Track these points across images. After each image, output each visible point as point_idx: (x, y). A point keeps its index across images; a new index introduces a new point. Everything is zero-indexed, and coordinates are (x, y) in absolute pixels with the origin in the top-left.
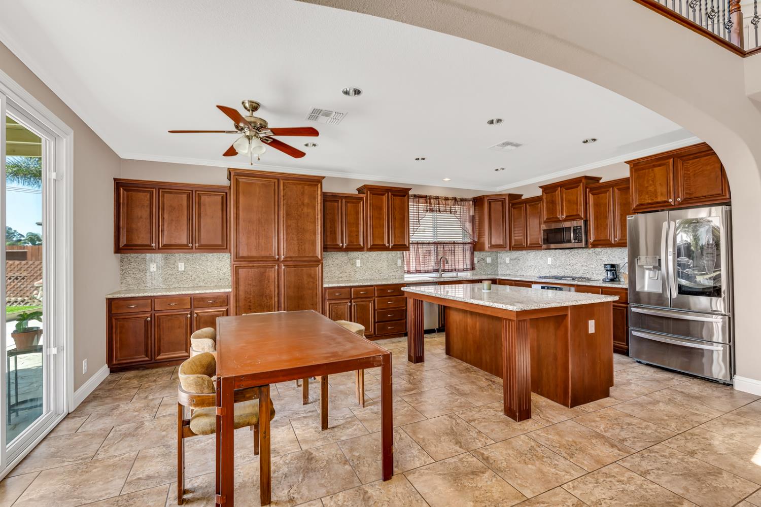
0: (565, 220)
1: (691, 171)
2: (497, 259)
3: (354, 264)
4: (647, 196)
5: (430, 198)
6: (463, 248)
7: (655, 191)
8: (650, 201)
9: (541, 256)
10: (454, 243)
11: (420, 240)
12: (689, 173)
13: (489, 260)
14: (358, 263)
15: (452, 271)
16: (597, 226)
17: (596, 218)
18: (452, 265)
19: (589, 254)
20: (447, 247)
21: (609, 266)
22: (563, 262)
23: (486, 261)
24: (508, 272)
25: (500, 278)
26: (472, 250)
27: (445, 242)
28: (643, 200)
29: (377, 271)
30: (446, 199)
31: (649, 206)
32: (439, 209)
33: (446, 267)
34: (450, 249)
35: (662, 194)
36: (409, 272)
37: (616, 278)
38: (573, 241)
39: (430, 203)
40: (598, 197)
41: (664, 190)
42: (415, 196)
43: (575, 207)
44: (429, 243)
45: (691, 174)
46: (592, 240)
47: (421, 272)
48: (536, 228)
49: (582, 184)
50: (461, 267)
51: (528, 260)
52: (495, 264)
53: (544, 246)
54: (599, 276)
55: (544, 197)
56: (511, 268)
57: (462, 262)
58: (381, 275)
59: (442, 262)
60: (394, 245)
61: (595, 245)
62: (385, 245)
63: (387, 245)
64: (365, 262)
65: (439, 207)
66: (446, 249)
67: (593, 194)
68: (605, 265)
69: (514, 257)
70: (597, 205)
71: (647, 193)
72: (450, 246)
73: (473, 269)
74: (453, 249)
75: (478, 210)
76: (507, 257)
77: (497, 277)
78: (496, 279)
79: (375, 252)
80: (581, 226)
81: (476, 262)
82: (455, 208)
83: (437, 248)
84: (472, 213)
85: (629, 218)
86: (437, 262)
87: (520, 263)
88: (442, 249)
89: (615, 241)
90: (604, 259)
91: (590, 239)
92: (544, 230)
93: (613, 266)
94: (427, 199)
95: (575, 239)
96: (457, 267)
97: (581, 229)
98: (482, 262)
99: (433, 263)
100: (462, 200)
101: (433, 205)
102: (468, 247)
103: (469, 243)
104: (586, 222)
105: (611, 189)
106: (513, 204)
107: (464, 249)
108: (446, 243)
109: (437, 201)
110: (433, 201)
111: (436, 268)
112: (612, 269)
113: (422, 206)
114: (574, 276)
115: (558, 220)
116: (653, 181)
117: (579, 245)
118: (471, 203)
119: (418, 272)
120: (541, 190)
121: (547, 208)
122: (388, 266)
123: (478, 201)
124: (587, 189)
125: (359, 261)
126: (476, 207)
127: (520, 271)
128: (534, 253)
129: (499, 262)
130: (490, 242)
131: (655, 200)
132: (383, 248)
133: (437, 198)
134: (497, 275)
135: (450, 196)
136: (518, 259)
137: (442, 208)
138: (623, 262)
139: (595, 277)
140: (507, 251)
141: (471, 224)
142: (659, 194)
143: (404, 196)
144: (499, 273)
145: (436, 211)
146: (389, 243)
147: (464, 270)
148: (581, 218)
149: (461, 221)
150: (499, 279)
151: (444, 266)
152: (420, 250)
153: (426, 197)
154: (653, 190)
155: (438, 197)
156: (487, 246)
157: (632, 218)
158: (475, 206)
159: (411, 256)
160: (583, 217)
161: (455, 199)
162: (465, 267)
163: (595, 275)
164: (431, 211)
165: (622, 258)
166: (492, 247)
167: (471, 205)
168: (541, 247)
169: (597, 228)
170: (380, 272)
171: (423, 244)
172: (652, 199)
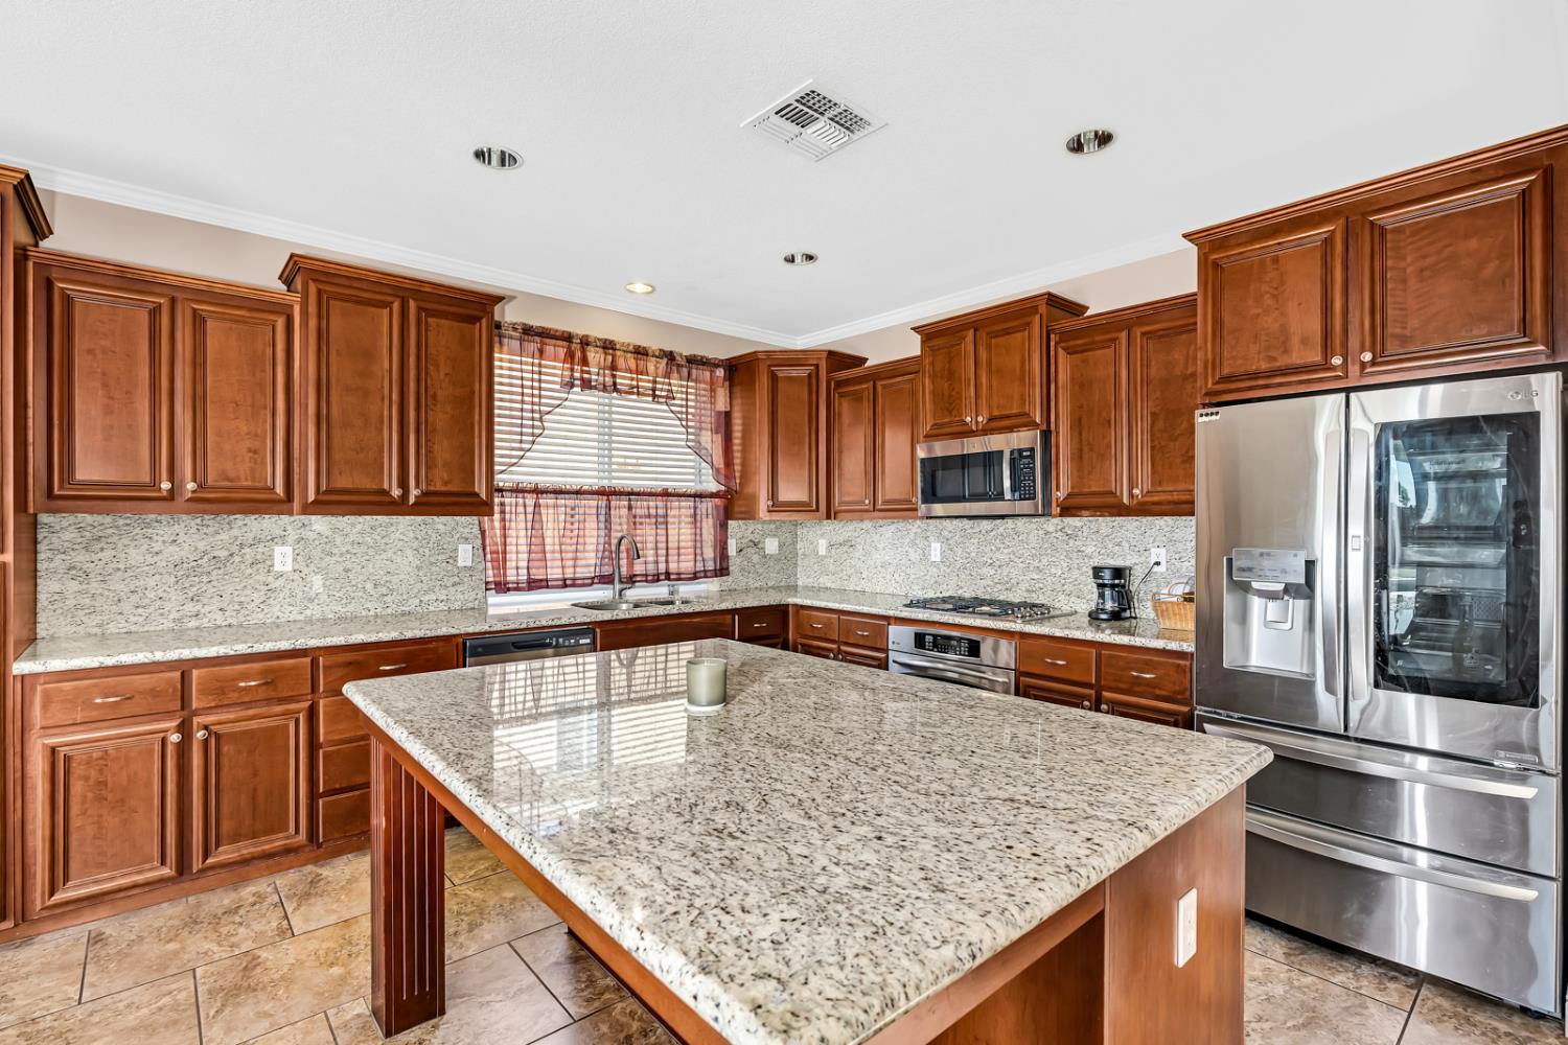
0: (986, 431)
1: (1409, 260)
2: (794, 543)
3: (265, 563)
4: (1254, 348)
5: (585, 342)
6: (695, 508)
7: (1284, 331)
8: (1264, 366)
9: (912, 536)
10: (666, 494)
11: (544, 481)
12: (1402, 264)
13: (771, 546)
14: (283, 558)
15: (656, 579)
16: (1081, 450)
17: (1077, 425)
18: (657, 562)
19: (1047, 533)
20: (641, 507)
21: (1107, 575)
22: (973, 554)
23: (763, 548)
24: (825, 581)
25: (799, 601)
26: (722, 517)
27: (636, 490)
28: (1240, 362)
29: (369, 586)
30: (640, 352)
31: (1261, 382)
32: (615, 384)
33: (639, 568)
34: (653, 511)
35: (1305, 341)
36: (502, 587)
37: (1124, 610)
38: (1008, 495)
39: (584, 362)
40: (1085, 361)
41: (1315, 325)
42: (528, 331)
43: (1016, 389)
44: (578, 492)
45: (1409, 270)
46: (1061, 495)
47: (548, 587)
48: (902, 452)
49: (1037, 317)
50: (687, 565)
51: (876, 548)
52: (788, 556)
53: (923, 508)
54: (1073, 599)
55: (927, 361)
56: (832, 568)
57: (691, 550)
58: (388, 599)
59: (623, 555)
60: (425, 494)
61: (1067, 510)
62: (386, 493)
63: (396, 492)
64: (316, 553)
65: (614, 376)
66: (639, 512)
67: (1070, 351)
68: (1097, 571)
69: (841, 539)
70: (1081, 385)
71: (1256, 337)
72: (651, 504)
73: (722, 571)
74: (661, 512)
75: (742, 398)
76: (822, 536)
77: (791, 600)
78: (787, 605)
79: (361, 519)
80: (1032, 450)
81: (732, 550)
82: (670, 384)
83: (609, 507)
84: (722, 404)
85: (1205, 419)
86: (610, 552)
87: (857, 555)
88: (624, 511)
89: (1131, 495)
90: (1089, 550)
91: (1058, 489)
92: (923, 460)
93: (1118, 572)
94: (575, 347)
95: (1013, 489)
96: (673, 567)
97: (1032, 457)
98: (752, 550)
99: (593, 555)
100: (693, 361)
101: (594, 370)
102: (707, 506)
103: (712, 495)
104: (1046, 435)
105: (1124, 335)
106: (839, 384)
107: (698, 512)
108: (638, 494)
109: (610, 358)
110: (595, 356)
111: (607, 570)
112: (1117, 582)
113: (555, 370)
114: (1001, 598)
115: (965, 428)
116: (1275, 297)
117: (1025, 506)
118: (720, 372)
119: (534, 585)
120: (917, 338)
121: (934, 393)
122: (418, 568)
123: (740, 371)
124: (1052, 336)
125: (288, 550)
126: (737, 389)
127: (854, 579)
128: (893, 528)
129: (800, 552)
130: (773, 494)
131: (1281, 362)
132: (378, 503)
133: (608, 346)
134: (793, 588)
135: (654, 344)
136: (849, 544)
137: (623, 380)
138: (1143, 558)
139: (1063, 604)
140: (820, 520)
141: (719, 438)
142: (1295, 341)
143: (473, 320)
144: (800, 583)
145: (605, 389)
146: (403, 484)
147: (695, 576)
148: (1032, 425)
149: (687, 427)
150: (796, 605)
151: (631, 565)
152: (547, 515)
153: (568, 338)
154: (1276, 327)
155: (611, 342)
156: (763, 503)
157: (1214, 418)
158: (731, 386)
159: (512, 533)
160: (1038, 420)
161: (670, 356)
162: (700, 566)
163: (1062, 597)
164: (587, 385)
165: (1142, 549)
166: (777, 506)
167: (721, 381)
168: (916, 510)
169: (1078, 456)
170: (384, 590)
171: (558, 492)
172: (1273, 359)
